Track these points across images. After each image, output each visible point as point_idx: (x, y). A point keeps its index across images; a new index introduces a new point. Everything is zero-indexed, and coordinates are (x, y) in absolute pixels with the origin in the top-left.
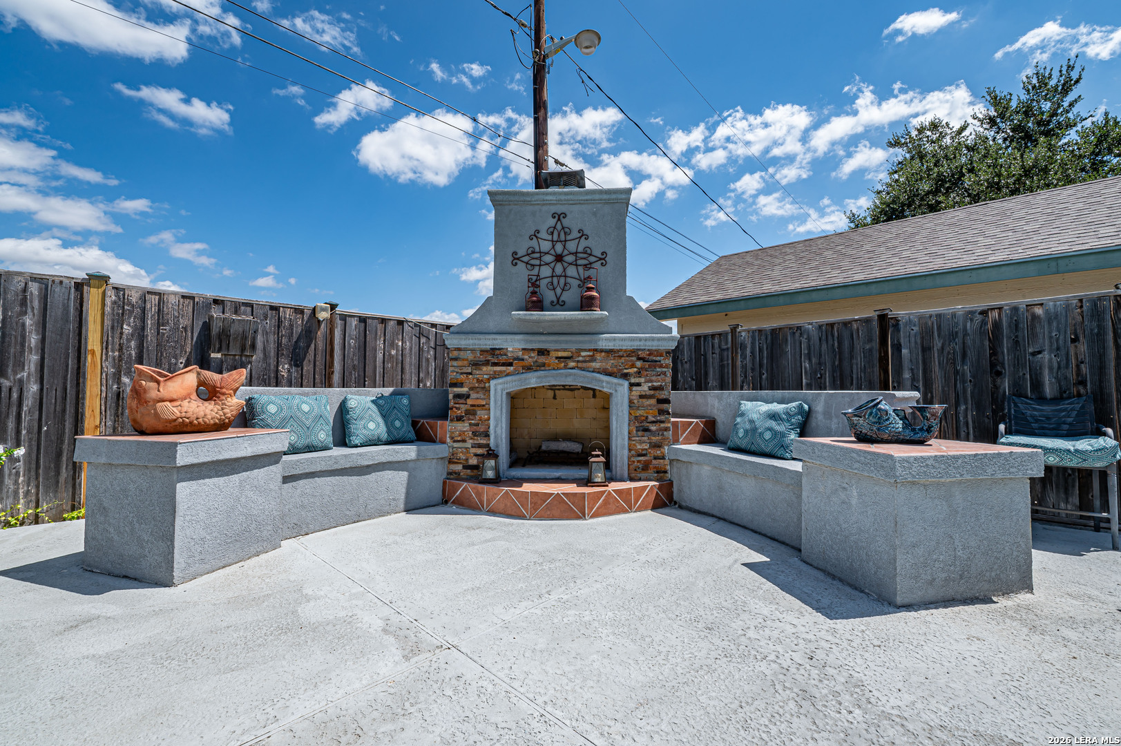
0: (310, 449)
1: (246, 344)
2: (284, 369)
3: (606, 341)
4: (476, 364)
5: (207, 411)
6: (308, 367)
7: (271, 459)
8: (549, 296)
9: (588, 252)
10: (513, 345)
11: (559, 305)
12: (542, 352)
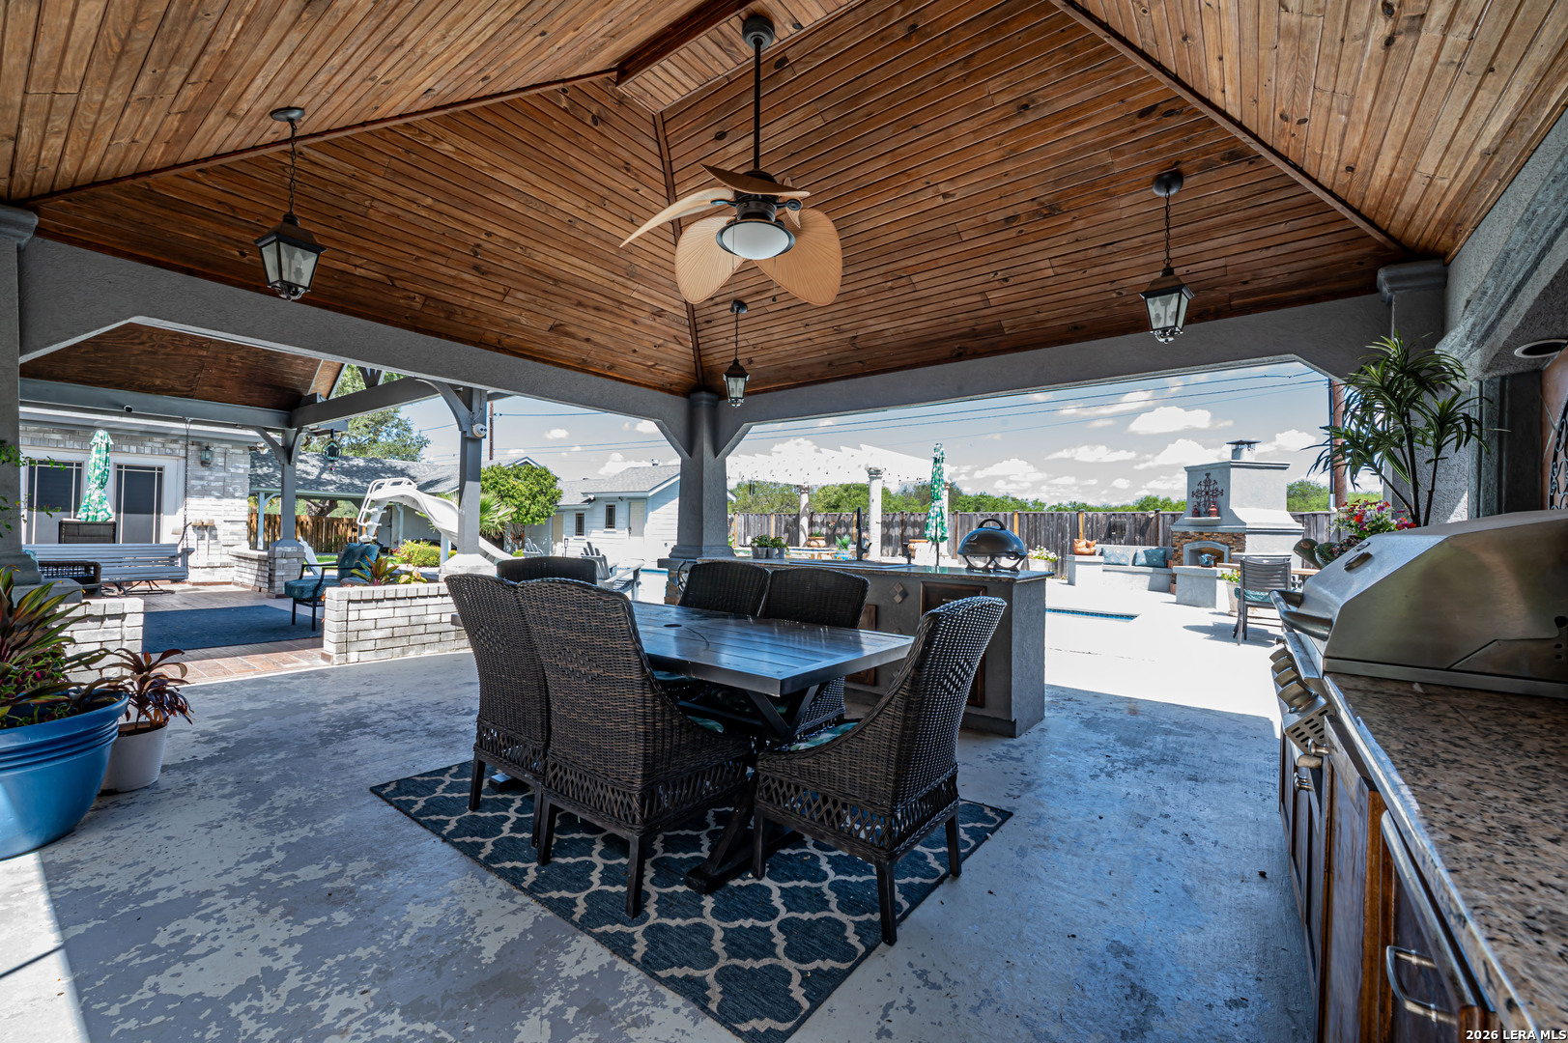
0: (1119, 564)
1: (1122, 528)
2: (1137, 538)
3: (1220, 529)
4: (1180, 538)
5: (1087, 550)
6: (1147, 537)
7: (1100, 563)
8: (1203, 509)
9: (1217, 490)
10: (1191, 531)
11: (1209, 514)
12: (1201, 533)
